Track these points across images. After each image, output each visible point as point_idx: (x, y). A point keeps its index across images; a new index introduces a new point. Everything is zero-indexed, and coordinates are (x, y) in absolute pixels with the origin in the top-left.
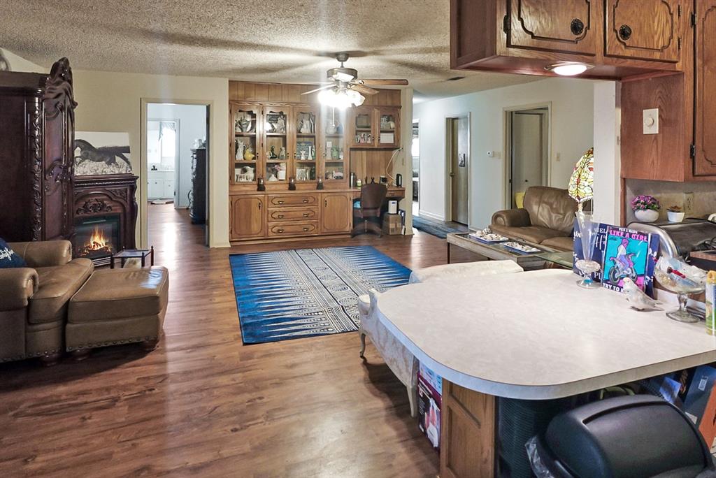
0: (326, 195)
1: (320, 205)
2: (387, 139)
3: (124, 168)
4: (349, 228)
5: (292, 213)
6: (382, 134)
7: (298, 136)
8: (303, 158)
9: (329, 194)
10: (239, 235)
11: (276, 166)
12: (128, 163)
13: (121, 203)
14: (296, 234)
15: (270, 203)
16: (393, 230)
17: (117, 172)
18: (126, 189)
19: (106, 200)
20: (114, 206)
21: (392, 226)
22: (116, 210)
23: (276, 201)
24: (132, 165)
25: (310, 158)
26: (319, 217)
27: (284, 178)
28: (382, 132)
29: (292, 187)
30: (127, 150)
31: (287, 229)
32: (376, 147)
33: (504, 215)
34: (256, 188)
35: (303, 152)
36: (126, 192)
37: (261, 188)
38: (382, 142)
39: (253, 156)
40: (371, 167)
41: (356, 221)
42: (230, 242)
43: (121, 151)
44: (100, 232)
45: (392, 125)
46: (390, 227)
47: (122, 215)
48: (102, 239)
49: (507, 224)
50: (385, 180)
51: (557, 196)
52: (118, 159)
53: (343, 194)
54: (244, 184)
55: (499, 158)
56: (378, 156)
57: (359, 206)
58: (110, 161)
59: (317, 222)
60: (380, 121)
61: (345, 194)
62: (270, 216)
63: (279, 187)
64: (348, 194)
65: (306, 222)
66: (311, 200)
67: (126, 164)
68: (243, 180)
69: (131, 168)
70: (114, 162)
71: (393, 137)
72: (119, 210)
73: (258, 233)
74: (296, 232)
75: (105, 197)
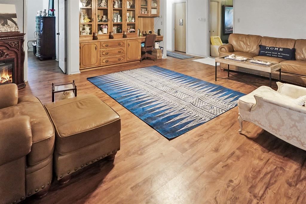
0: (129, 41)
1: (126, 46)
2: (154, 12)
3: (14, 28)
4: (139, 57)
5: (113, 51)
6: (152, 9)
7: (114, 10)
8: (115, 21)
9: (131, 40)
10: (85, 65)
11: (101, 26)
12: (16, 24)
13: (15, 51)
14: (114, 63)
15: (101, 46)
16: (159, 57)
17: (9, 31)
18: (18, 42)
19: (5, 50)
20: (10, 53)
21: (158, 55)
22: (11, 56)
23: (104, 45)
24: (18, 26)
25: (119, 21)
26: (126, 53)
27: (106, 32)
28: (152, 8)
29: (111, 37)
30: (15, 16)
31: (110, 60)
32: (149, 16)
33: (225, 47)
34: (92, 38)
35: (115, 18)
36: (18, 44)
37: (95, 38)
38: (152, 13)
39: (90, 20)
40: (145, 26)
41: (143, 53)
42: (80, 70)
43: (11, 17)
44: (6, 71)
45: (156, 5)
46: (158, 56)
47: (15, 60)
48: (7, 75)
49: (227, 51)
50: (150, 32)
51: (246, 38)
52: (9, 22)
53: (136, 40)
54: (85, 36)
55: (205, 21)
56: (148, 20)
57: (143, 46)
58: (4, 23)
59: (125, 55)
60: (151, 3)
61: (137, 40)
62: (101, 54)
63: (104, 37)
64: (139, 40)
65: (119, 56)
66: (121, 44)
67: (14, 25)
68: (84, 34)
69: (18, 27)
70: (7, 24)
71: (156, 11)
72: (13, 56)
73: (95, 64)
74: (114, 62)
75: (4, 48)
